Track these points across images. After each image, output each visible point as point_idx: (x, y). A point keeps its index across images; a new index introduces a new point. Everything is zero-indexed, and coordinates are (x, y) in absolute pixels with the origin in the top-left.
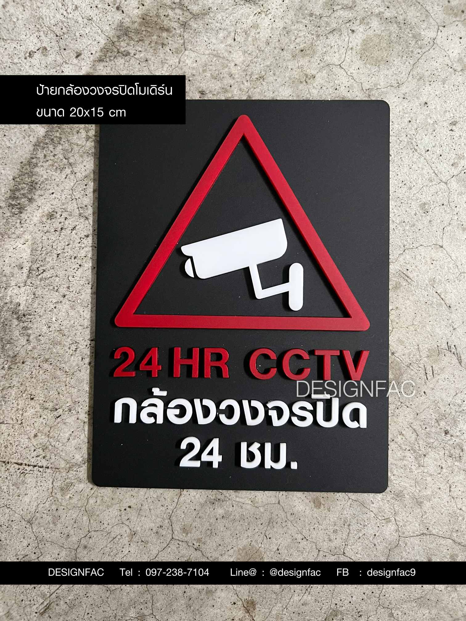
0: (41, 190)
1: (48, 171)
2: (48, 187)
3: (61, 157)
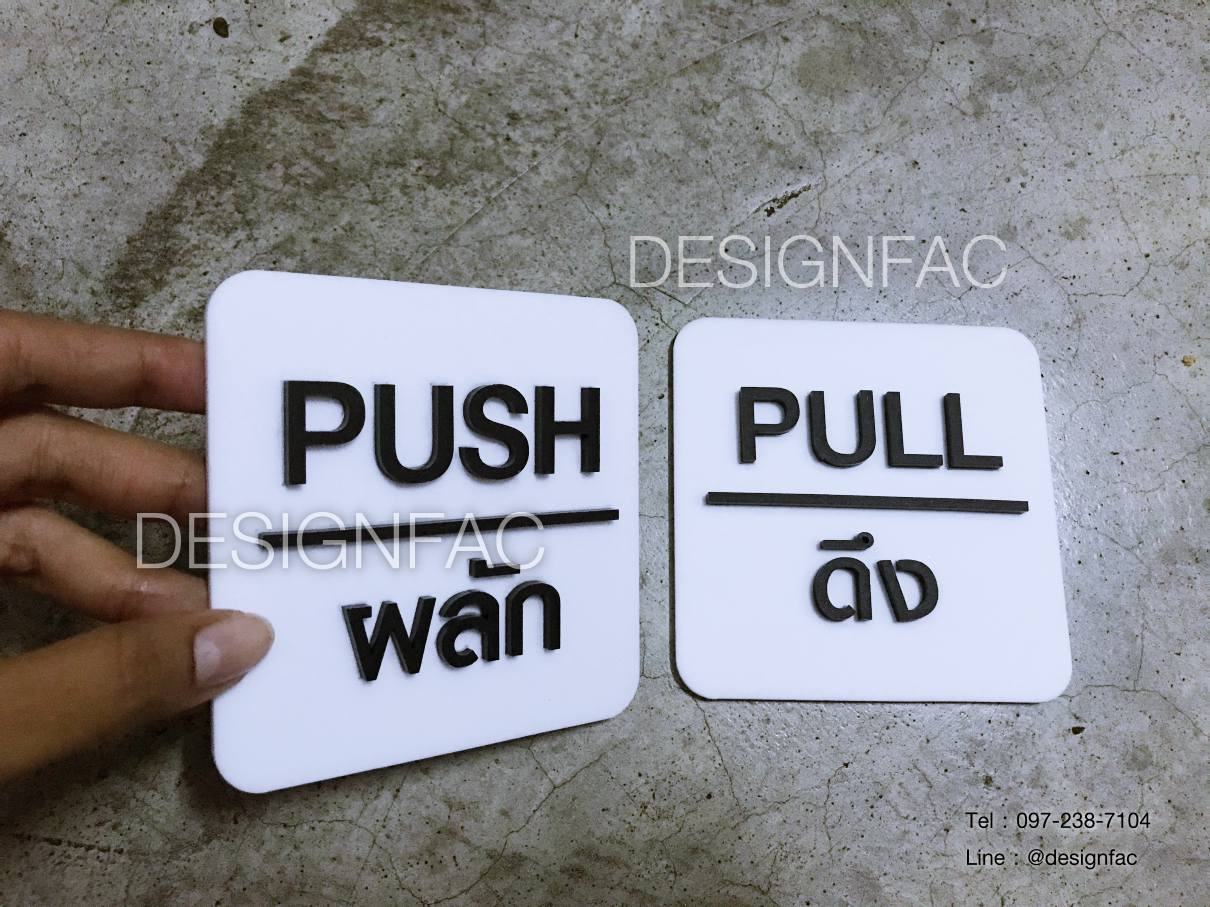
0: (183, 264)
1: (201, 232)
2: (197, 261)
3: (230, 208)
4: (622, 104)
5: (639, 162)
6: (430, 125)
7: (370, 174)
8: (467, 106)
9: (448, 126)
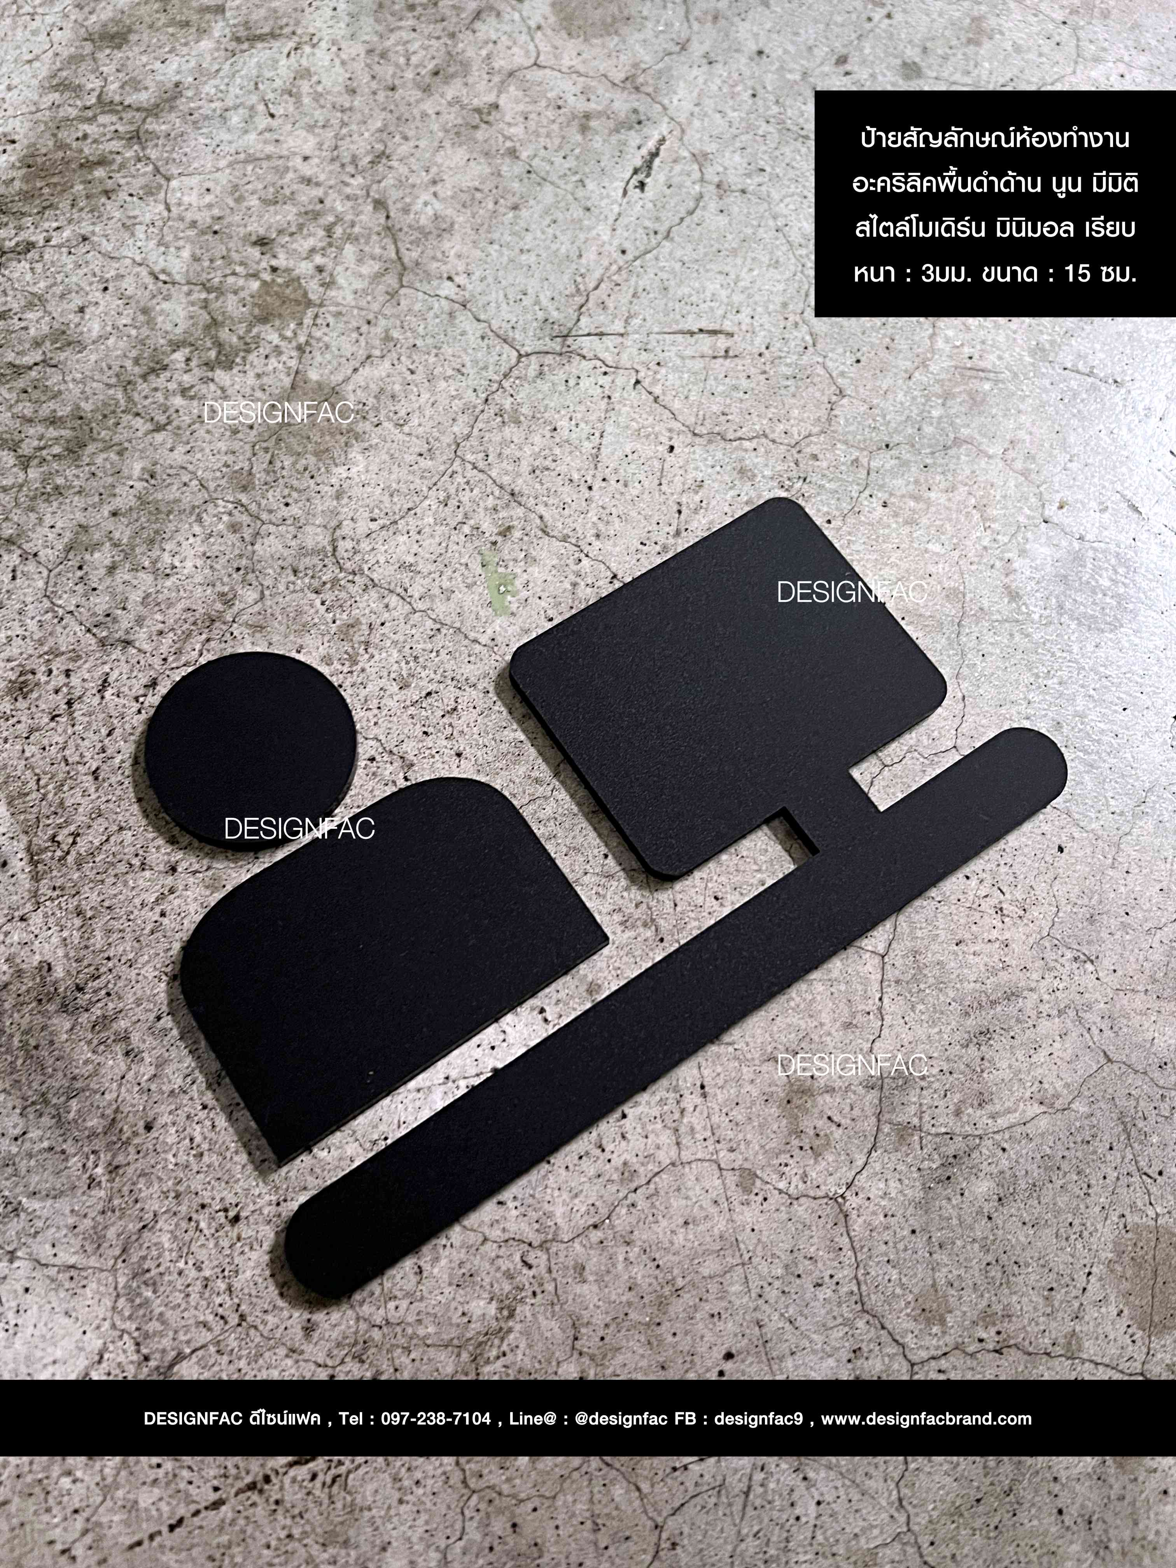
4: (384, 161)
5: (449, 212)
6: (165, 305)
7: (130, 399)
8: (196, 259)
9: (189, 293)
